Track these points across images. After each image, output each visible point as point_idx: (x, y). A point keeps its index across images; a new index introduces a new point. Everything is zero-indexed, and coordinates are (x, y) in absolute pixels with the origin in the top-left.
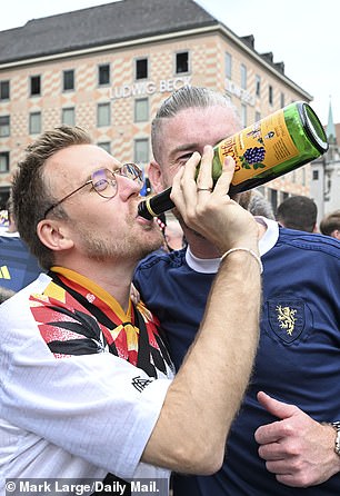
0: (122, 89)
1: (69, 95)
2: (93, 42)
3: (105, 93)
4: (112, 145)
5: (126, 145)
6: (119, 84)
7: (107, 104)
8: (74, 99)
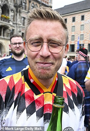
0: (87, 21)
1: (74, 23)
2: (80, 10)
3: (83, 22)
4: (84, 35)
5: (88, 35)
6: (86, 20)
7: (83, 25)
8: (75, 24)
